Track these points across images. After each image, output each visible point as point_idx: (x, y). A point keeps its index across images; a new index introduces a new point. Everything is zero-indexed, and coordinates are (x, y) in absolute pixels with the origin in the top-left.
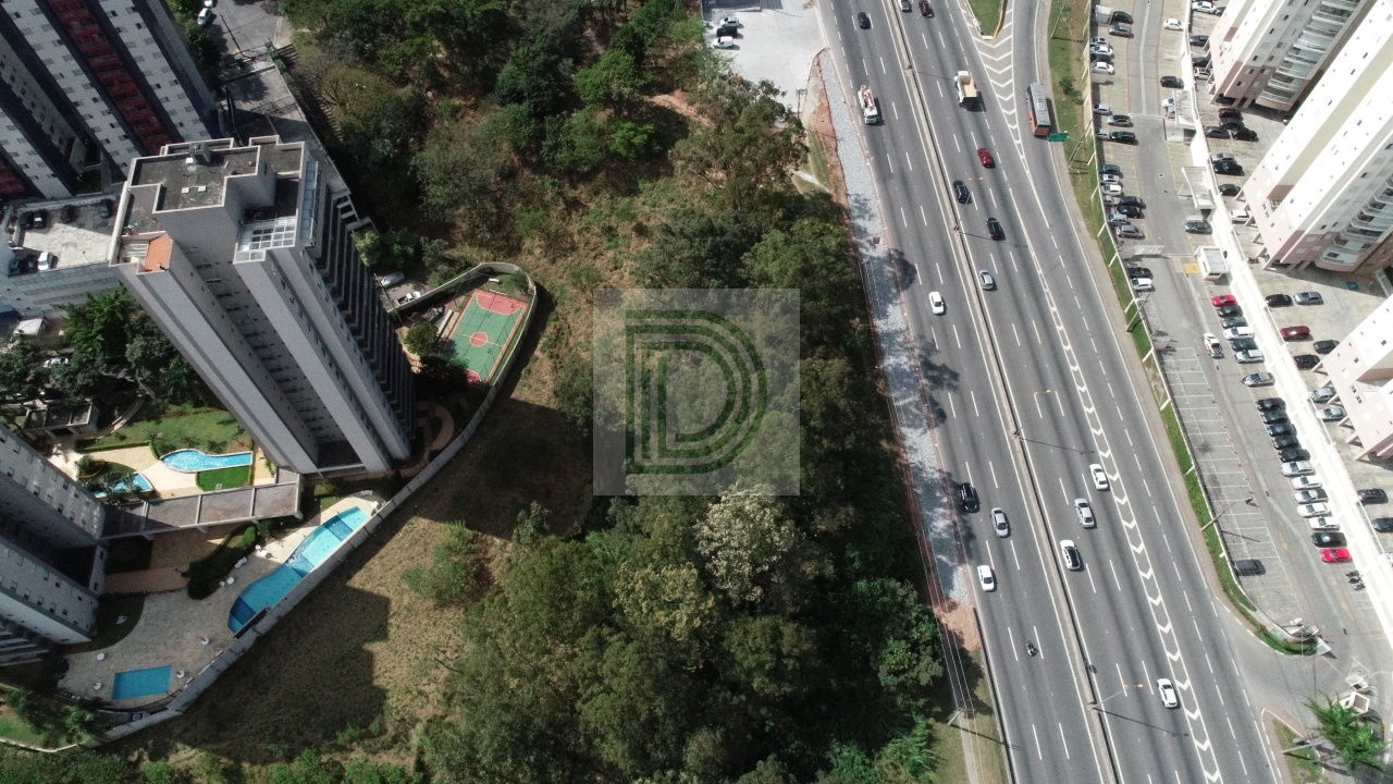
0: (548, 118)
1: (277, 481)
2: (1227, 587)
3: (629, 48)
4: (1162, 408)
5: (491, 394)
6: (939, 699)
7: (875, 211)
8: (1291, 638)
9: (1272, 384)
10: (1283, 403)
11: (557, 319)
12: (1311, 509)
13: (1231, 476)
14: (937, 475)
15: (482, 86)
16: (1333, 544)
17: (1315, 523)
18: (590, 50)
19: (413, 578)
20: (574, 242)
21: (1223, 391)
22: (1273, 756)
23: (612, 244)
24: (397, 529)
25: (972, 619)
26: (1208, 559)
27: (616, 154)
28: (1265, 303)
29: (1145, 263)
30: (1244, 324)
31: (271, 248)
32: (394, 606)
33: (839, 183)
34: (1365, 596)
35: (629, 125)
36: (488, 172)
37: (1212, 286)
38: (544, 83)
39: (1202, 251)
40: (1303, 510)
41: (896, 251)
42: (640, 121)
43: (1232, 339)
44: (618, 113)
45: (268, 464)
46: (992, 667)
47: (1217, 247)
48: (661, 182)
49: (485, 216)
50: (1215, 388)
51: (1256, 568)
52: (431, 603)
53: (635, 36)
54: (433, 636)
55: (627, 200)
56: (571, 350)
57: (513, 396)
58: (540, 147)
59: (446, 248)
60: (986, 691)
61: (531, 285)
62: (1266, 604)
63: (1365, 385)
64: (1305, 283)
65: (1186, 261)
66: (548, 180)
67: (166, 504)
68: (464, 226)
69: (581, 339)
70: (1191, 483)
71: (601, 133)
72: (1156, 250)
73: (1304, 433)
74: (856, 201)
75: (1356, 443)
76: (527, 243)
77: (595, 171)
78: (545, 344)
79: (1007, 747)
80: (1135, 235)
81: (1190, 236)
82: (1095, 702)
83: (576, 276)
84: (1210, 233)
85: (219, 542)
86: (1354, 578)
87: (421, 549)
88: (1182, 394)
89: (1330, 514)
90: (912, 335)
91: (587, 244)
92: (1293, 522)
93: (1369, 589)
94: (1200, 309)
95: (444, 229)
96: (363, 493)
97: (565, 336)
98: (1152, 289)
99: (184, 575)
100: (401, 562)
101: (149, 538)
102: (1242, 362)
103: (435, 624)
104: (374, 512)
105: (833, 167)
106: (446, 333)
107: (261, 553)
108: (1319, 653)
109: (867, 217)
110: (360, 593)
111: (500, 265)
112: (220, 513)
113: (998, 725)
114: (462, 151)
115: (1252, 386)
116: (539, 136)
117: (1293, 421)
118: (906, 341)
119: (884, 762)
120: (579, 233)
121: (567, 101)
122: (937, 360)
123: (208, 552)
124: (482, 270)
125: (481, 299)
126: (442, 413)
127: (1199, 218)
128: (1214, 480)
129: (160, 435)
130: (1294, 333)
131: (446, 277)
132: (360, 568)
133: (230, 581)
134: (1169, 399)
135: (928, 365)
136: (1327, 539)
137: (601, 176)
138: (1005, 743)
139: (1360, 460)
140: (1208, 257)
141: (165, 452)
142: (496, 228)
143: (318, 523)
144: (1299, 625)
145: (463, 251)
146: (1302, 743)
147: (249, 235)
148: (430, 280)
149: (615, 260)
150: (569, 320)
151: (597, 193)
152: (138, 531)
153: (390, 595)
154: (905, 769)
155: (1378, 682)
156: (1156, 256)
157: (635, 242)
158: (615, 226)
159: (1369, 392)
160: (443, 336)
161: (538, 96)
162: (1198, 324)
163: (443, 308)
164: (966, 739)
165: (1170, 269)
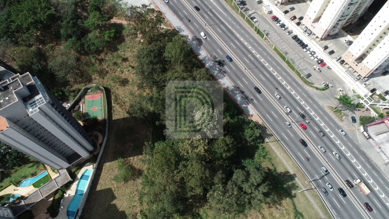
0: (82, 39)
1: (60, 174)
2: (306, 82)
3: (95, 10)
4: (273, 48)
5: (107, 121)
6: (261, 139)
7: (183, 29)
8: (323, 87)
9: (292, 32)
10: (297, 36)
11: (113, 94)
12: (314, 57)
13: (295, 57)
14: (232, 88)
15: (57, 38)
16: (321, 63)
17: (316, 60)
18: (82, 15)
19: (116, 179)
20: (107, 70)
21: (284, 39)
22: (331, 114)
23: (118, 66)
24: (102, 169)
25: (258, 117)
26: (299, 78)
27: (107, 42)
28: (284, 14)
29: (253, 16)
30: (280, 21)
31: (38, 106)
32: (113, 189)
33: (170, 25)
34: (332, 71)
35: (107, 32)
36: (72, 62)
37: (269, 15)
38: (76, 29)
39: (264, 7)
40: (312, 58)
41: (193, 37)
42: (110, 29)
43: (280, 26)
44: (101, 30)
45: (54, 171)
46: (267, 125)
47: (266, 5)
48: (123, 44)
50: (282, 39)
51: (309, 76)
52: (123, 183)
53: (95, 6)
54: (128, 191)
55: (116, 53)
56: (121, 100)
57: (113, 119)
58: (84, 48)
59: (70, 88)
60: (269, 131)
61: (101, 87)
62: (315, 82)
63: (314, 24)
64: (289, 6)
65: (261, 11)
66: (91, 56)
67: (29, 197)
68: (72, 80)
69: (123, 96)
70: (288, 62)
71: (100, 37)
72: (253, 11)
73: (304, 40)
74: (178, 28)
75: (317, 37)
76: (93, 77)
77: (103, 48)
78: (114, 101)
79: (280, 141)
80: (247, 10)
81: (259, 5)
82: (292, 122)
83: (113, 80)
84: (263, 2)
85: (52, 199)
86: (329, 68)
87: (112, 171)
88: (276, 43)
89: (318, 56)
90: (209, 56)
91: (111, 69)
92: (312, 61)
93: (333, 69)
94: (269, 22)
95: (66, 83)
96: (86, 165)
97: (118, 97)
98: (257, 21)
99: (46, 213)
100: (108, 177)
101: (29, 209)
102: (284, 30)
103: (127, 187)
104: (93, 168)
105: (167, 21)
106: (84, 111)
107: (66, 195)
108: (330, 87)
110: (101, 191)
111: (88, 86)
112: (47, 191)
113: (276, 137)
114: (59, 59)
115: (289, 35)
116: (82, 45)
117: (301, 39)
118: (208, 58)
119: (256, 159)
120: (107, 67)
121: (84, 32)
122: (218, 60)
123: (50, 204)
124: (85, 89)
125: (88, 97)
126: (96, 133)
128: (291, 59)
129: (13, 180)
130: (292, 18)
131: (75, 96)
132: (97, 184)
133: (62, 207)
134: (274, 45)
135: (216, 62)
136: (320, 62)
137: (105, 49)
138: (279, 140)
139: (319, 41)
140: (266, 8)
141: (18, 184)
142: (82, 76)
143: (78, 179)
144: (324, 83)
146: (336, 108)
147: (29, 106)
148: (70, 99)
149: (121, 71)
150: (117, 92)
151: (106, 54)
152: (25, 209)
153: (110, 187)
154: (262, 158)
155: (343, 87)
156: (254, 13)
157: (124, 63)
158: (116, 61)
159: (316, 25)
160: (84, 112)
161: (76, 34)
162: (271, 25)
163: (79, 105)
164: (270, 144)
165: (258, 15)
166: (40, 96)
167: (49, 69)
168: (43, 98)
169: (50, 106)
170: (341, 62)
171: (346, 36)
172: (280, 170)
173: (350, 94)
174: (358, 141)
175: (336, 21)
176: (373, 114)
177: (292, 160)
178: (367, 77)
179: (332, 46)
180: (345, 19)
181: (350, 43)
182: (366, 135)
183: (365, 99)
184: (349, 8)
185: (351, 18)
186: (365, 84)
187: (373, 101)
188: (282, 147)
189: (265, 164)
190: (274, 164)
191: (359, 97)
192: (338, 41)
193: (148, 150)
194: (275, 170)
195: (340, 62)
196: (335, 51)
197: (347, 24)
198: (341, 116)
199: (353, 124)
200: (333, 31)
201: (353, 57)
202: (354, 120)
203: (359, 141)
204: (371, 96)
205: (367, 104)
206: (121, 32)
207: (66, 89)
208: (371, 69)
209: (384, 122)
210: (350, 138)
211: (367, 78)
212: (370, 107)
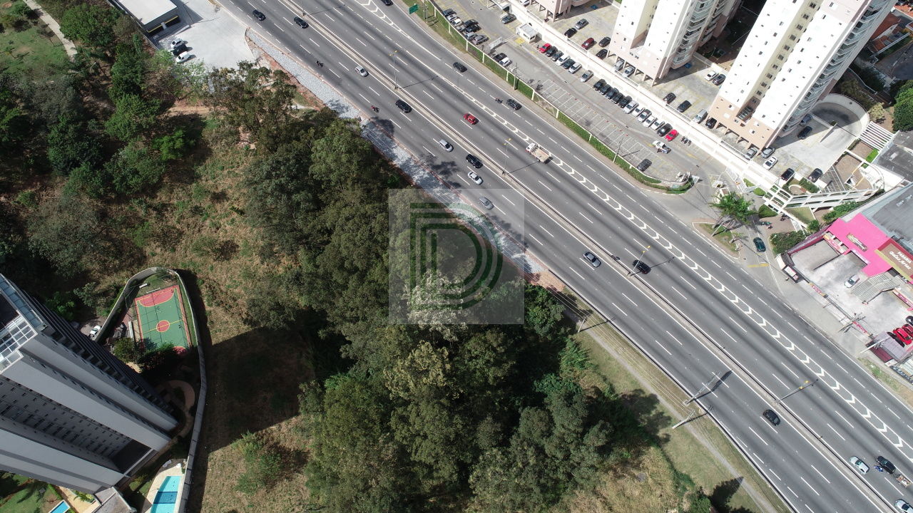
0: (106, 165)
1: (101, 503)
2: (643, 180)
3: (127, 91)
4: (557, 117)
5: (200, 350)
6: (568, 323)
7: (346, 104)
8: (681, 184)
9: (593, 75)
10: (604, 81)
11: (203, 282)
12: (649, 121)
13: (608, 129)
15: (42, 172)
16: (667, 131)
17: (654, 127)
18: (98, 109)
19: (245, 485)
20: (178, 230)
21: (577, 93)
22: (709, 240)
23: (205, 216)
24: (205, 469)
25: (552, 276)
26: (625, 173)
27: (170, 162)
28: (566, 37)
29: (498, 51)
30: (562, 54)
31: (20, 346)
33: (314, 100)
34: (694, 145)
35: (166, 138)
36: (88, 223)
37: (535, 44)
38: (86, 144)
39: (520, 29)
40: (646, 124)
41: (373, 118)
42: (170, 132)
43: (562, 64)
44: (148, 136)
45: (84, 498)
46: (575, 291)
47: (524, 23)
48: (208, 161)
49: (106, 251)
50: (572, 92)
51: (646, 164)
52: (263, 491)
53: (126, 82)
54: (279, 508)
55: (194, 184)
56: (226, 293)
57: (214, 342)
58: (114, 186)
59: (95, 287)
60: (582, 304)
61: (172, 273)
62: (662, 176)
63: (635, 49)
64: (574, 18)
65: (515, 39)
66: (134, 203)
68: (97, 267)
69: (228, 282)
70: (595, 143)
71: (150, 154)
72: (498, 41)
73: (622, 88)
74: (333, 105)
75: (648, 78)
76: (148, 250)
77: (161, 179)
78: (208, 300)
80: (483, 40)
81: (508, 26)
82: (629, 272)
83: (197, 249)
84: (516, 19)
86: (685, 140)
87: (231, 468)
88: (560, 104)
89: (657, 119)
90: (417, 157)
91: (188, 226)
92: (646, 132)
93: (694, 141)
94: (538, 59)
95: (83, 277)
96: (164, 466)
97: (216, 287)
98: (511, 62)
100: (223, 484)
102: (574, 73)
103: (274, 500)
104: (183, 471)
105: (305, 93)
106: (138, 337)
108: (695, 183)
109: (345, 110)
111: (139, 274)
113: (599, 315)
114: (55, 223)
115: (586, 81)
116: (108, 180)
117: (613, 87)
118: (416, 163)
119: (565, 372)
120: (178, 222)
121: (109, 147)
122: (438, 162)
124: (131, 285)
125: (143, 302)
126: (175, 384)
127: (505, 14)
128: (602, 135)
130: (587, 44)
131: (109, 304)
132: (200, 508)
134: (558, 110)
135: (436, 167)
136: (663, 131)
137: (166, 180)
138: (608, 321)
139: (654, 85)
140: (525, 31)
142: (119, 254)
143: (149, 505)
144: (681, 176)
145: (108, 282)
146: (717, 226)
148: (98, 313)
149: (214, 225)
150: (211, 277)
151: (172, 192)
153: (233, 507)
154: (577, 368)
155: (724, 178)
156: (500, 45)
157: (218, 206)
158: (198, 205)
159: (639, 51)
160: (137, 340)
161: (87, 155)
162: (543, 67)
163: (123, 324)
164: (591, 333)
165: (511, 47)
166: (21, 319)
167: (33, 251)
168: (29, 325)
169: (49, 339)
170: (709, 124)
171: (709, 67)
172: (623, 388)
173: (742, 190)
174: (777, 289)
175: (681, 38)
176: (797, 225)
177: (646, 360)
178: (769, 148)
179: (683, 91)
180: (698, 30)
181: (720, 79)
182: (792, 273)
183: (775, 195)
184: (702, 5)
185: (712, 26)
186: (768, 164)
187: (792, 197)
188: (616, 334)
189: (588, 382)
190: (608, 376)
191: (761, 193)
192: (693, 79)
193: (311, 400)
194: (612, 390)
195: (706, 125)
196: (691, 101)
197: (706, 40)
198: (730, 242)
199: (760, 254)
200: (679, 59)
201: (732, 108)
202: (760, 246)
203: (779, 289)
204: (785, 187)
205: (779, 205)
206: (199, 133)
207: (84, 293)
208: (775, 128)
209: (824, 239)
210: (760, 286)
211: (770, 150)
212: (788, 211)
